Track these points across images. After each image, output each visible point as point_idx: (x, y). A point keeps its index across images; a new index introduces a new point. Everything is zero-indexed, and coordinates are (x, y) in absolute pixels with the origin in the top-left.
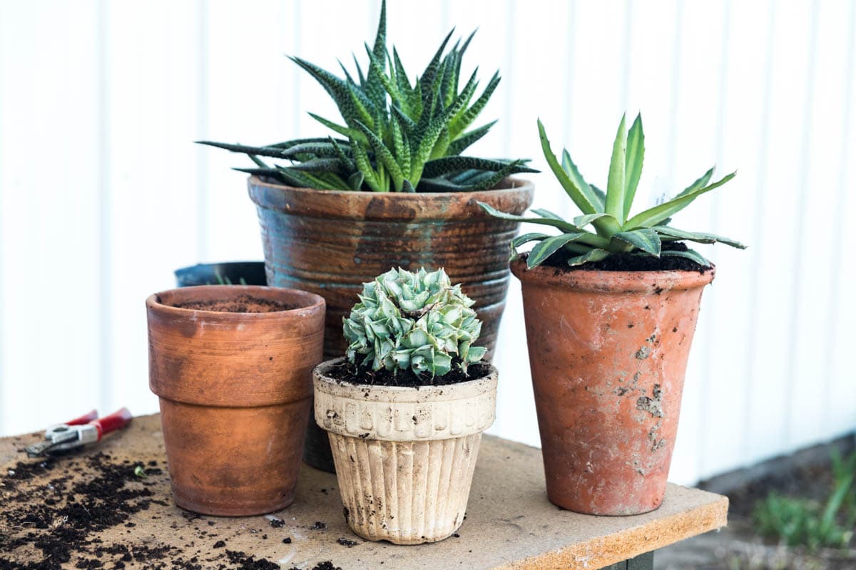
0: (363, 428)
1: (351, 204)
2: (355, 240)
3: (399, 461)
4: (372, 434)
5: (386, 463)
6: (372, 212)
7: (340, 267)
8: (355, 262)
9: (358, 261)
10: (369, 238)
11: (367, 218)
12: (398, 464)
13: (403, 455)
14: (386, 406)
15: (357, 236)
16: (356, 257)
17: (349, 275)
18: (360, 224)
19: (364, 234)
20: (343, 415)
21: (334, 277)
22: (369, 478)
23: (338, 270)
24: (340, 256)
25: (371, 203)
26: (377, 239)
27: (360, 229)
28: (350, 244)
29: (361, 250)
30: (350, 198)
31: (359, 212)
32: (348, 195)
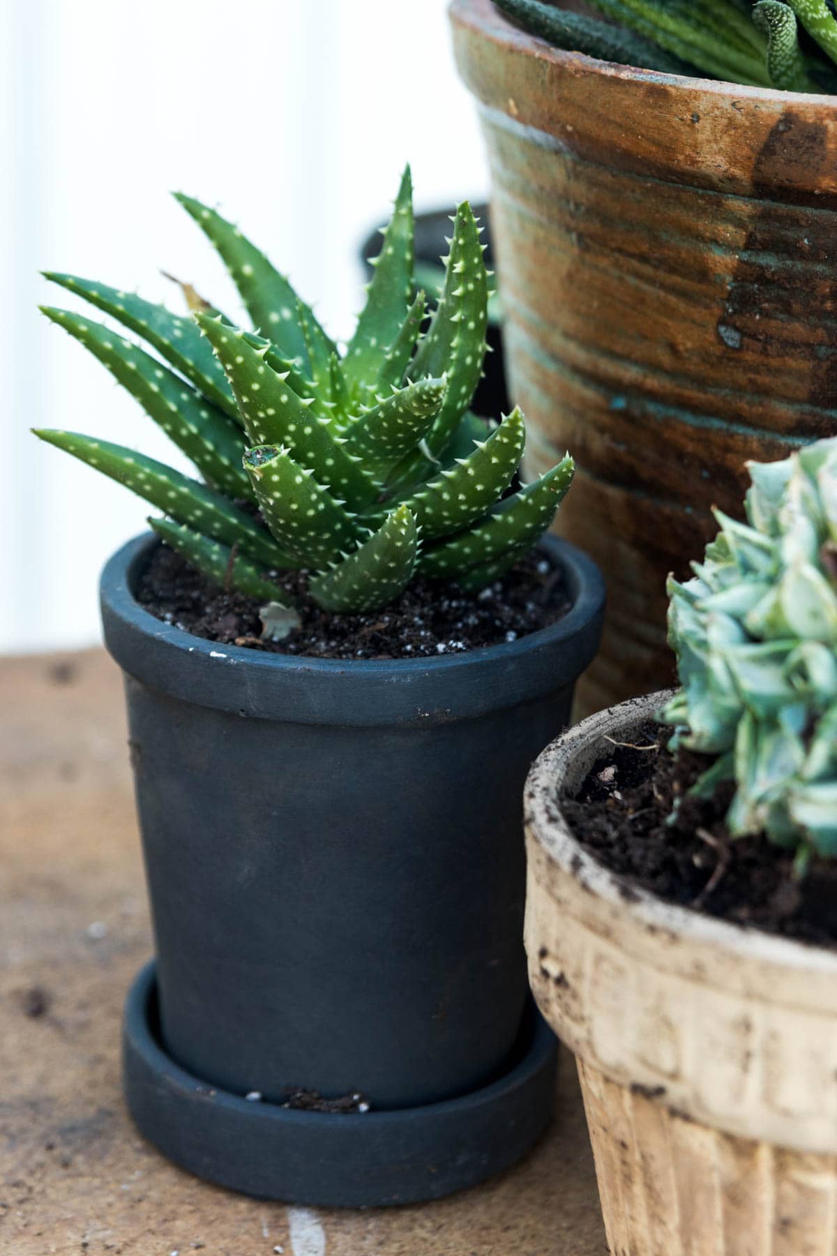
0: (644, 1061)
1: (705, 130)
2: (722, 261)
3: (780, 1199)
4: (676, 1093)
5: (736, 1197)
6: (780, 170)
7: (673, 348)
8: (720, 340)
9: (731, 338)
10: (769, 261)
11: (762, 189)
12: (777, 1210)
13: (800, 1187)
14: (732, 1007)
15: (730, 247)
16: (722, 321)
17: (701, 382)
18: (742, 207)
19: (750, 244)
20: (584, 988)
21: (652, 382)
22: (673, 1219)
23: (665, 359)
24: (671, 312)
25: (775, 133)
26: (800, 266)
27: (740, 224)
28: (703, 274)
29: (743, 301)
30: (702, 105)
31: (733, 161)
32: (695, 95)
